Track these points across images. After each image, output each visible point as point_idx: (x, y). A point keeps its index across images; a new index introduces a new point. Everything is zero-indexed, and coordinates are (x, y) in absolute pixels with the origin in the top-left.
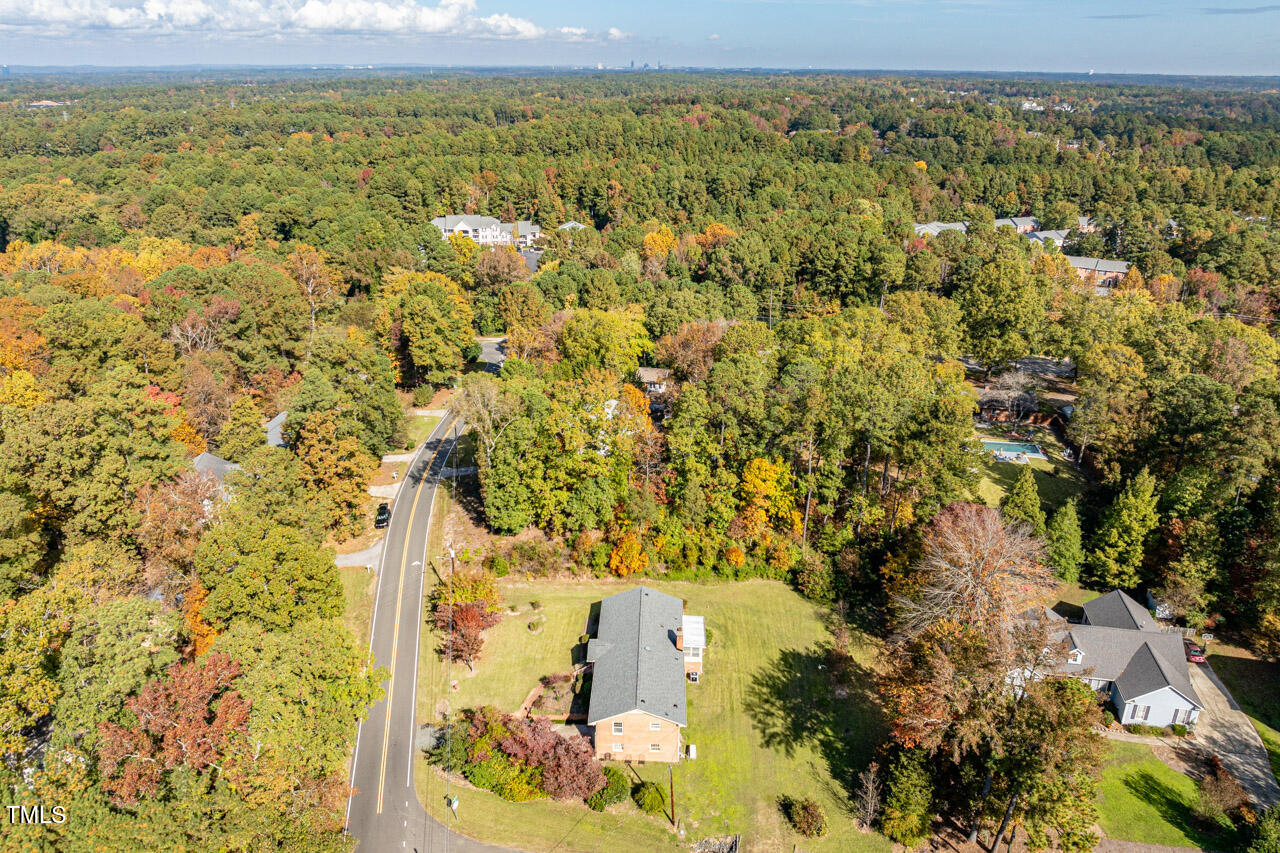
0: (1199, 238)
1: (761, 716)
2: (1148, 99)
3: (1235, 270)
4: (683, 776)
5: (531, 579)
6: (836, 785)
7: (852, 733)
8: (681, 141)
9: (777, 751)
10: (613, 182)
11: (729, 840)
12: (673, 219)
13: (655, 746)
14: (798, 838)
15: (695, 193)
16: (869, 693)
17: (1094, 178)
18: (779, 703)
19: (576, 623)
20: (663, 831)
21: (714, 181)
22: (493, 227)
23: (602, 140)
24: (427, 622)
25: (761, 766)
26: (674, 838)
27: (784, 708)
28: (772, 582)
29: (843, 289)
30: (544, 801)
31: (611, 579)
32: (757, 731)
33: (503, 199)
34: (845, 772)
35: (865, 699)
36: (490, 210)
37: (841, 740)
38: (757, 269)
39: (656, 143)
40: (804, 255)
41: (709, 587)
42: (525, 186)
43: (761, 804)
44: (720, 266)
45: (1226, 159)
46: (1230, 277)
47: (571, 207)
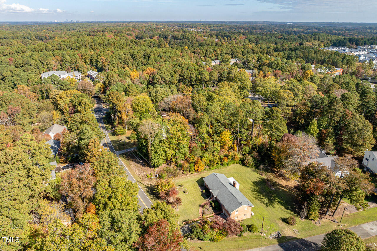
0: (266, 62)
1: (260, 200)
2: (221, 27)
3: (283, 70)
4: (255, 220)
5: (173, 179)
6: (289, 211)
7: (283, 198)
8: (112, 44)
9: (270, 207)
10: (102, 57)
11: (277, 233)
12: (123, 67)
13: (245, 215)
14: (291, 227)
15: (128, 59)
16: (279, 187)
17: (231, 49)
18: (261, 195)
19: (196, 188)
20: (260, 236)
21: (133, 55)
22: (66, 74)
23: (87, 44)
24: (151, 199)
25: (270, 212)
26: (264, 237)
27: (263, 196)
28: (236, 165)
29: (192, 83)
30: (225, 238)
31: (196, 173)
32: (262, 204)
33: (66, 65)
34: (288, 208)
35: (279, 189)
36: (62, 69)
37: (282, 200)
38: (168, 80)
39: (105, 45)
40: (180, 75)
41: (222, 170)
42: (73, 60)
43: (277, 221)
44: (157, 80)
45: (253, 42)
46: (282, 71)
47: (89, 66)
